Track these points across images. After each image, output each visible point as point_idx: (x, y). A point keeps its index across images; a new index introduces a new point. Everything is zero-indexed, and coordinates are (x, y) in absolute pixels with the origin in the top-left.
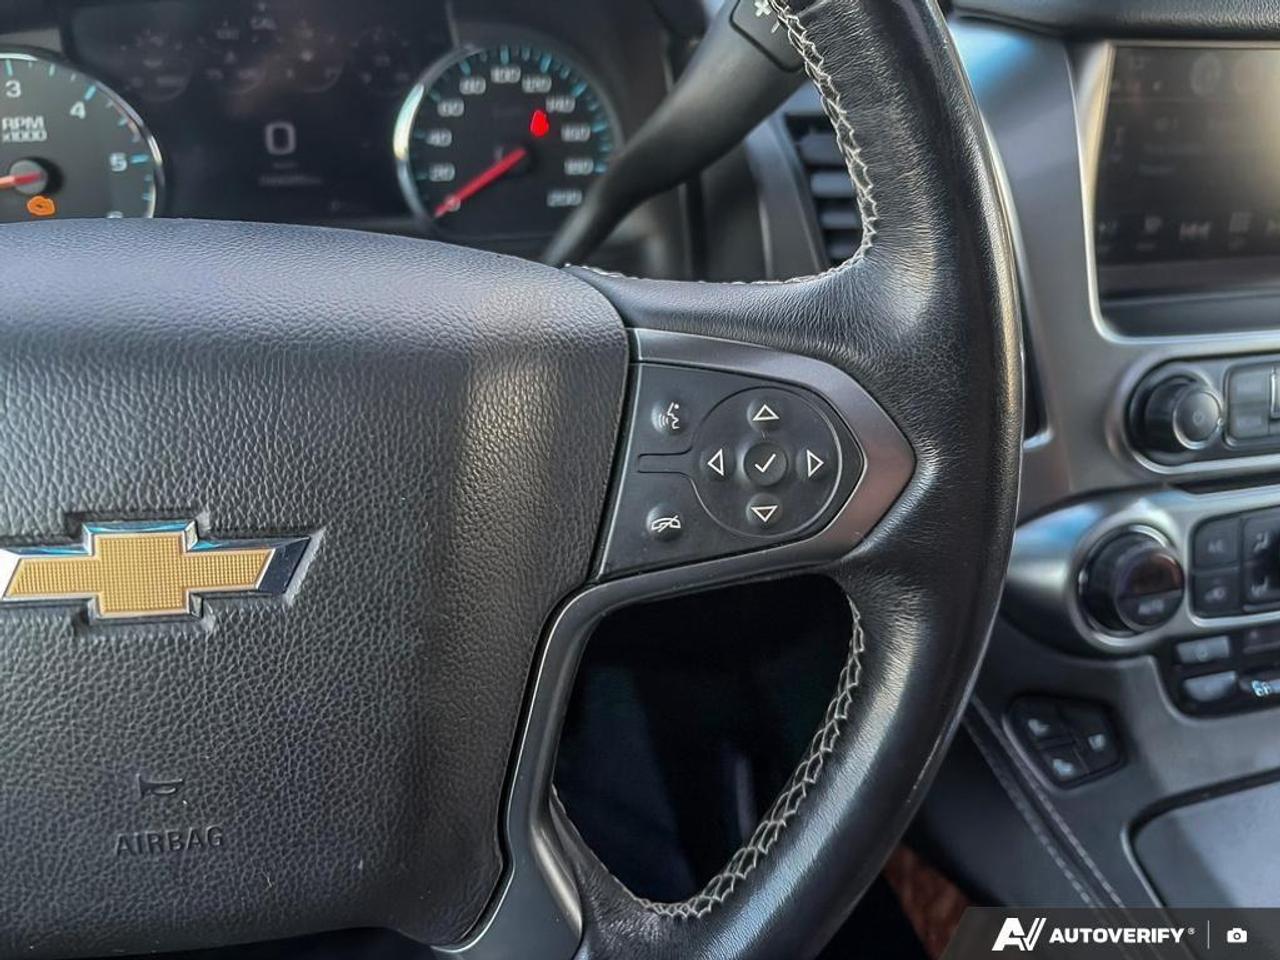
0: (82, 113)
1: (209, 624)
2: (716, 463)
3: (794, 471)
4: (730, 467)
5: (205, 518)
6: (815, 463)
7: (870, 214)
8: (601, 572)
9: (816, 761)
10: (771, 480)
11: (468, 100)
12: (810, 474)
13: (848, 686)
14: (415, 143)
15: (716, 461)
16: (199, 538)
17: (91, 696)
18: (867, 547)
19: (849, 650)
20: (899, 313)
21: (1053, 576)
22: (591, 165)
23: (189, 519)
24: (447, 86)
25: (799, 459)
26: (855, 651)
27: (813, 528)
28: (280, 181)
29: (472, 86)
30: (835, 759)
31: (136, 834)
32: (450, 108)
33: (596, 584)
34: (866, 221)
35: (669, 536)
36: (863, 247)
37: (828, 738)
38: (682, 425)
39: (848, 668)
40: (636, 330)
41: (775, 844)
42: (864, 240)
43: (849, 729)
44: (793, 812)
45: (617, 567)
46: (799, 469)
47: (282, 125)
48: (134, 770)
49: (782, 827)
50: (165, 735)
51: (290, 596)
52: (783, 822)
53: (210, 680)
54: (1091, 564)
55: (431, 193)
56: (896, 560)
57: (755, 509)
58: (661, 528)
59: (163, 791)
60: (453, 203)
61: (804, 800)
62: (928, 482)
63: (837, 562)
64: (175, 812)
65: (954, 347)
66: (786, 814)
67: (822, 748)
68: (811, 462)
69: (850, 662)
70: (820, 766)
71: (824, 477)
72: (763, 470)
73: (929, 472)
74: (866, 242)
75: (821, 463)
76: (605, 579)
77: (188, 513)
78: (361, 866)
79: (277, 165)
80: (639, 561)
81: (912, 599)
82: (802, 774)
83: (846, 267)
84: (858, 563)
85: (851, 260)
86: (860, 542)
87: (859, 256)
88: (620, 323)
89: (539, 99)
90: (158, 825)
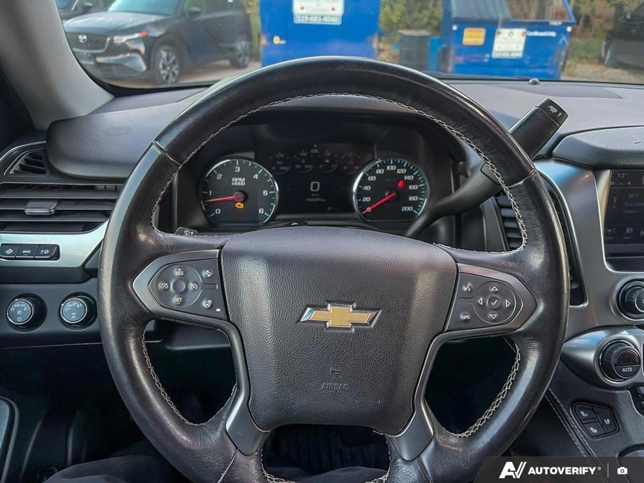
0: (257, 178)
1: (353, 330)
2: (480, 301)
3: (502, 305)
4: (484, 303)
5: (355, 305)
6: (508, 304)
7: (525, 237)
8: (447, 329)
9: (505, 392)
10: (496, 307)
11: (378, 176)
12: (507, 306)
13: (515, 370)
14: (358, 189)
15: (481, 301)
16: (353, 309)
17: (324, 346)
18: (522, 329)
19: (515, 360)
20: (533, 264)
21: (590, 356)
22: (417, 198)
23: (351, 304)
24: (372, 172)
25: (504, 301)
26: (517, 360)
27: (507, 322)
28: (314, 200)
29: (380, 171)
30: (510, 391)
31: (328, 384)
32: (372, 178)
33: (445, 332)
34: (524, 238)
35: (466, 321)
36: (522, 245)
37: (508, 385)
38: (471, 291)
39: (515, 366)
40: (458, 264)
41: (491, 416)
42: (523, 243)
43: (515, 383)
44: (497, 406)
45: (451, 328)
46: (504, 304)
47: (316, 182)
48: (331, 367)
49: (494, 411)
50: (339, 358)
51: (372, 326)
52: (494, 409)
53: (352, 345)
54: (604, 352)
55: (362, 206)
56: (531, 333)
57: (491, 315)
58: (464, 318)
59: (336, 373)
60: (369, 209)
61: (501, 403)
62: (541, 311)
63: (513, 332)
64: (338, 379)
65: (549, 275)
66: (495, 407)
67: (506, 388)
68: (507, 303)
69: (516, 364)
70: (506, 393)
71: (511, 308)
72: (493, 304)
73: (541, 308)
74: (524, 244)
75: (510, 304)
76: (448, 331)
77: (352, 303)
78: (379, 402)
79: (313, 195)
80: (457, 327)
81: (535, 344)
82: (500, 395)
83: (517, 250)
84: (520, 333)
85: (519, 249)
86: (520, 327)
87: (521, 247)
88: (454, 261)
89: (402, 175)
90: (333, 383)
